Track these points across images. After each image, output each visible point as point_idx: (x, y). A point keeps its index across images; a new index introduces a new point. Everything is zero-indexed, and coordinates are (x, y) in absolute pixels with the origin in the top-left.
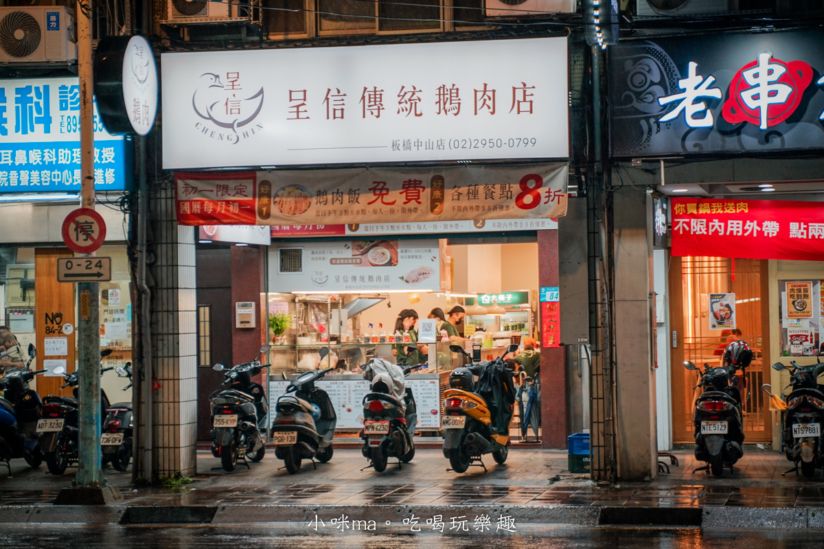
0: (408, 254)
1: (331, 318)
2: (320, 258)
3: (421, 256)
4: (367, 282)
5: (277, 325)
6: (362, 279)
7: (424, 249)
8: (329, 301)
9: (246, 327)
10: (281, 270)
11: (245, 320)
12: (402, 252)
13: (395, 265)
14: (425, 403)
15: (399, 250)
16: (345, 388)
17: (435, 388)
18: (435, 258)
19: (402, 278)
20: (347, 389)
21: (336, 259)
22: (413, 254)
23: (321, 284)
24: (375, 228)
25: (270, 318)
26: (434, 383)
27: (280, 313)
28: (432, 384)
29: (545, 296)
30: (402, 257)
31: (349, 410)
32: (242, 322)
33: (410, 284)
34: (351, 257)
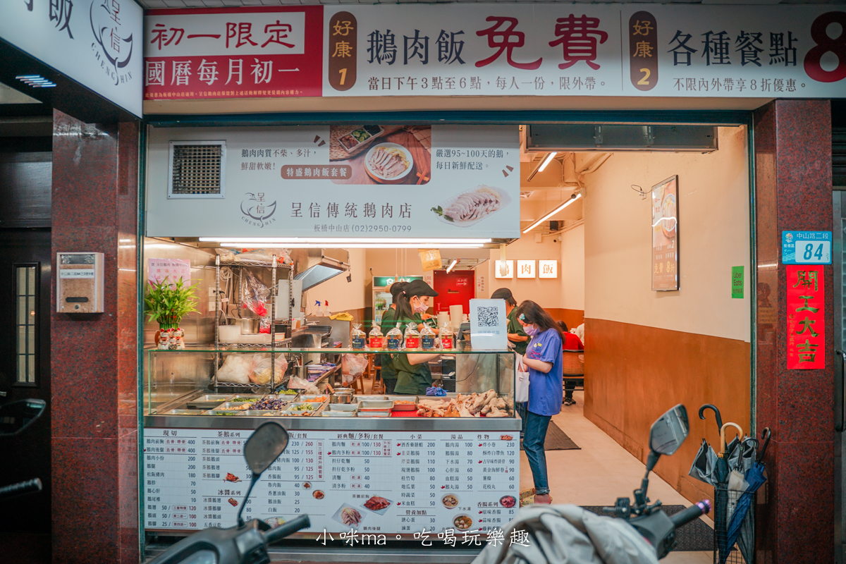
0: (453, 159)
1: (277, 294)
2: (260, 165)
3: (480, 165)
4: (361, 219)
5: (164, 307)
6: (351, 210)
7: (487, 150)
8: (275, 265)
9: (79, 310)
10: (176, 189)
11: (77, 294)
12: (439, 154)
13: (424, 182)
14: (487, 482)
15: (433, 151)
16: (309, 448)
17: (511, 449)
18: (511, 169)
19: (439, 210)
20: (315, 448)
21: (295, 167)
22: (464, 159)
23: (260, 219)
24: (394, 83)
25: (151, 291)
26: (510, 439)
27: (172, 280)
28: (505, 442)
29: (793, 250)
30: (439, 166)
31: (319, 495)
32: (69, 300)
33: (456, 223)
34: (328, 163)
